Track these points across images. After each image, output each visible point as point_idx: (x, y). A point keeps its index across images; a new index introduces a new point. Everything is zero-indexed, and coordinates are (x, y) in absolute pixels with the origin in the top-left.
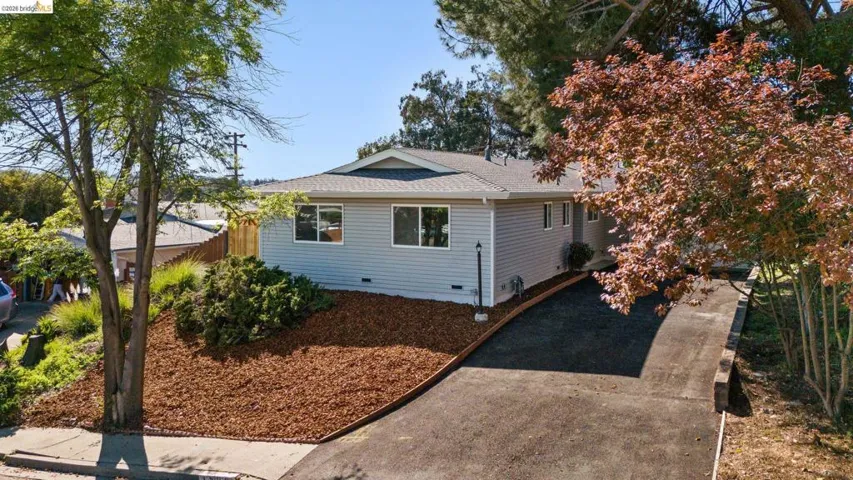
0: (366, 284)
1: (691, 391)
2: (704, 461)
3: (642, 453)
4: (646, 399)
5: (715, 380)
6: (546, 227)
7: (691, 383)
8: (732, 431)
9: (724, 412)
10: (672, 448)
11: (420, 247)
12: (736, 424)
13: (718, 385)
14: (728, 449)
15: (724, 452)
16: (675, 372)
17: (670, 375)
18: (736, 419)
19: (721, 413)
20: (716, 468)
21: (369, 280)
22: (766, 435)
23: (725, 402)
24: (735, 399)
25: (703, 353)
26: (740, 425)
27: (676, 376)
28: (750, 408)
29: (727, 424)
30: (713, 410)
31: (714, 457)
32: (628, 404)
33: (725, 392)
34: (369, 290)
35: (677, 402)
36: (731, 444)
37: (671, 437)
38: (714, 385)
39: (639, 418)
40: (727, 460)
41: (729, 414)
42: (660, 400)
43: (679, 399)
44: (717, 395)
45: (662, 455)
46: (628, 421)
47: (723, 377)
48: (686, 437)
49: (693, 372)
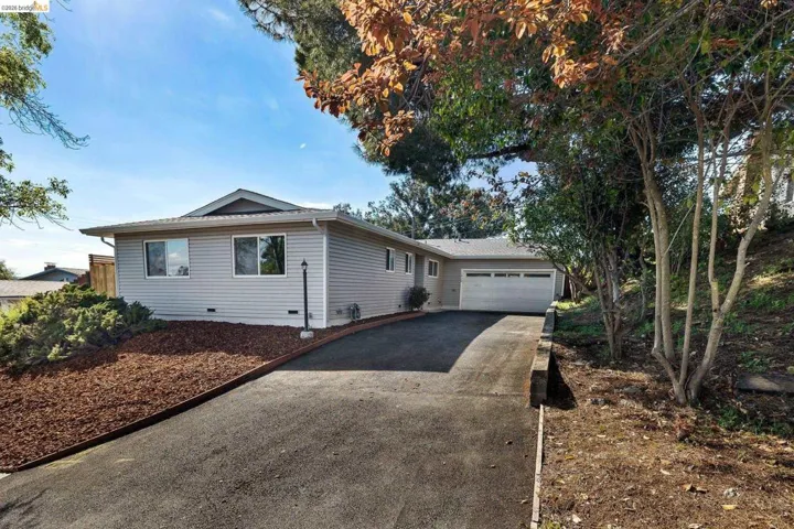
0: (211, 313)
1: (501, 388)
2: (517, 475)
3: (429, 467)
4: (450, 397)
5: (532, 368)
6: (388, 268)
7: (502, 380)
8: (554, 428)
9: (542, 406)
10: (472, 458)
11: (259, 276)
12: (560, 419)
13: (536, 373)
14: (551, 455)
15: (548, 461)
16: (485, 371)
17: (480, 374)
18: (557, 413)
19: (539, 407)
20: (537, 489)
21: (213, 310)
22: (602, 432)
23: (543, 395)
24: (553, 391)
25: (514, 356)
26: (564, 421)
27: (487, 374)
28: (573, 399)
29: (547, 421)
30: (527, 405)
31: (534, 469)
32: (427, 404)
33: (544, 382)
34: (215, 320)
35: (485, 399)
36: (555, 447)
37: (473, 442)
38: (530, 375)
39: (436, 420)
40: (553, 474)
41: (547, 408)
42: (466, 397)
43: (488, 395)
44: (534, 388)
45: (458, 468)
46: (422, 424)
47: (542, 363)
48: (493, 442)
49: (504, 370)
